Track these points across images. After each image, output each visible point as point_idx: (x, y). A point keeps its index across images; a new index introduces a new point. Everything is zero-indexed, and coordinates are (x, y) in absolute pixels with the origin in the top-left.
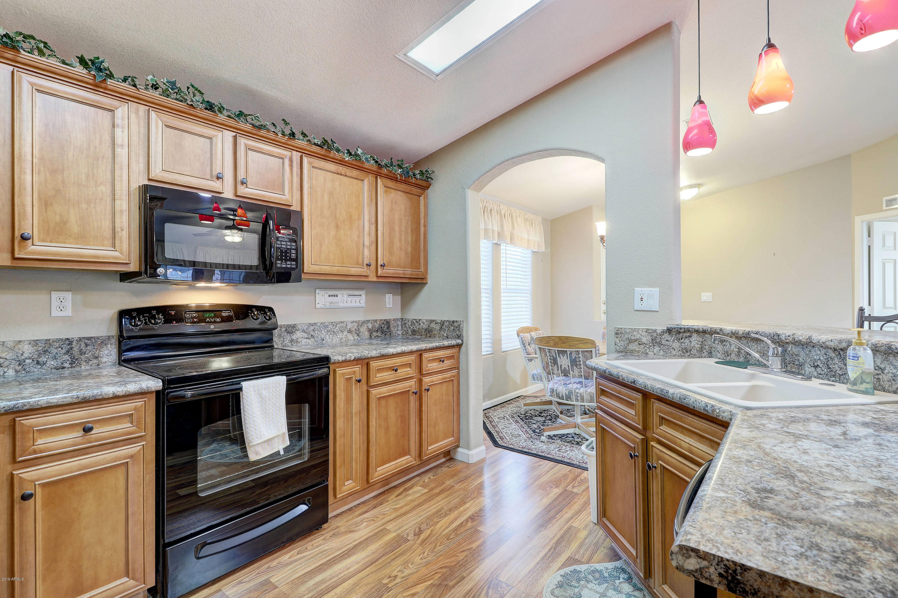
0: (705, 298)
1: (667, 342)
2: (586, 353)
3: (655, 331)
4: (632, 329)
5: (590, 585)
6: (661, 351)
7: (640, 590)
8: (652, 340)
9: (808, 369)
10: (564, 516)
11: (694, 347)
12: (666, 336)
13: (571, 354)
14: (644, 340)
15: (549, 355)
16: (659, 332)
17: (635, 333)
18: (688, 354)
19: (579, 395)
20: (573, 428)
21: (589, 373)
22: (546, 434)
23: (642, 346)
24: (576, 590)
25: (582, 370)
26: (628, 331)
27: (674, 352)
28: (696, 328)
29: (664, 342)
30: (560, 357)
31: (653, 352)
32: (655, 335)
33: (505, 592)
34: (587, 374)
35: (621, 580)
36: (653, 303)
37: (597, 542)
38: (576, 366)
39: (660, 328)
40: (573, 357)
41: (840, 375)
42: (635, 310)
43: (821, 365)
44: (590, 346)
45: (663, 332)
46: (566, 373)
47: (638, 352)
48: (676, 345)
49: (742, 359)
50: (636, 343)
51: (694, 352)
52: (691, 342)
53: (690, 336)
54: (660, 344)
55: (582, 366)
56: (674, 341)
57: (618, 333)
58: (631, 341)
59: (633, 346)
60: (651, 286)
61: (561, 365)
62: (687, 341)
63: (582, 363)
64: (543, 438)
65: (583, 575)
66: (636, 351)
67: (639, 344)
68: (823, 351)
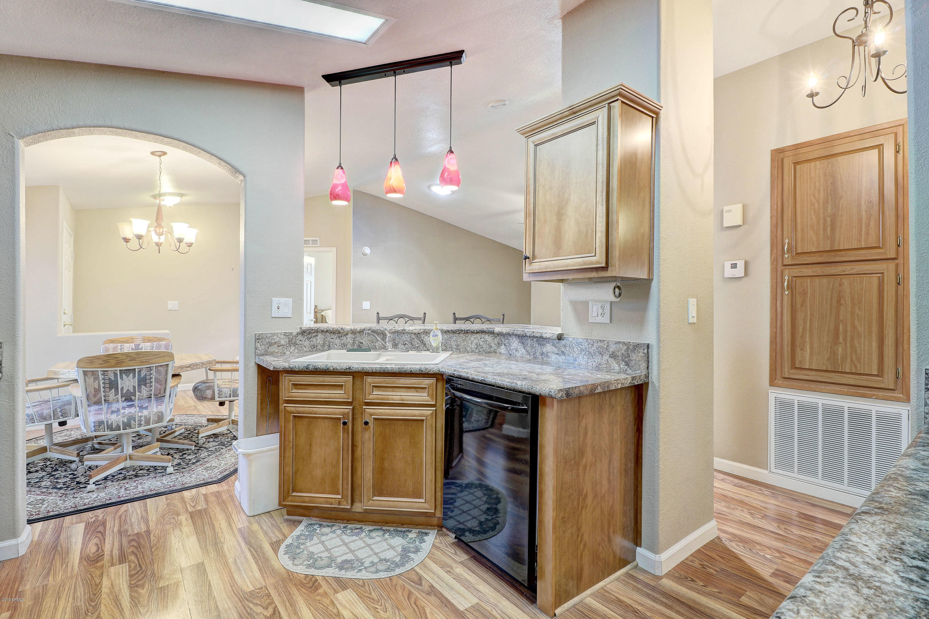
0: (171, 307)
1: (301, 342)
2: (160, 368)
3: (291, 334)
4: (272, 334)
5: (308, 544)
6: (296, 350)
7: (333, 525)
8: (289, 341)
9: (400, 346)
10: (222, 526)
11: (319, 343)
12: (300, 337)
13: (140, 371)
14: (283, 342)
15: (104, 379)
16: (294, 334)
17: (275, 337)
18: (315, 349)
19: (143, 418)
20: (124, 461)
21: (160, 390)
22: (92, 481)
23: (281, 348)
24: (305, 552)
25: (153, 388)
26: (269, 335)
27: (305, 349)
28: (322, 329)
29: (298, 342)
30: (122, 378)
31: (290, 351)
32: (291, 337)
33: (267, 592)
34: (158, 392)
35: (319, 529)
36: (287, 311)
37: (272, 525)
38: (145, 385)
39: (295, 331)
40: (142, 376)
41: (417, 347)
42: (272, 317)
43: (407, 343)
44: (167, 359)
45: (298, 334)
46: (128, 398)
47: (277, 353)
48: (307, 343)
49: (356, 347)
50: (275, 346)
51: (319, 347)
52: (317, 340)
53: (317, 336)
54: (295, 344)
55: (153, 384)
56: (305, 340)
57: (258, 338)
58: (271, 344)
59: (274, 349)
60: (287, 297)
61: (122, 389)
62: (314, 339)
63: (153, 380)
64: (91, 487)
65: (296, 543)
66: (275, 352)
67: (279, 346)
68: (409, 336)
